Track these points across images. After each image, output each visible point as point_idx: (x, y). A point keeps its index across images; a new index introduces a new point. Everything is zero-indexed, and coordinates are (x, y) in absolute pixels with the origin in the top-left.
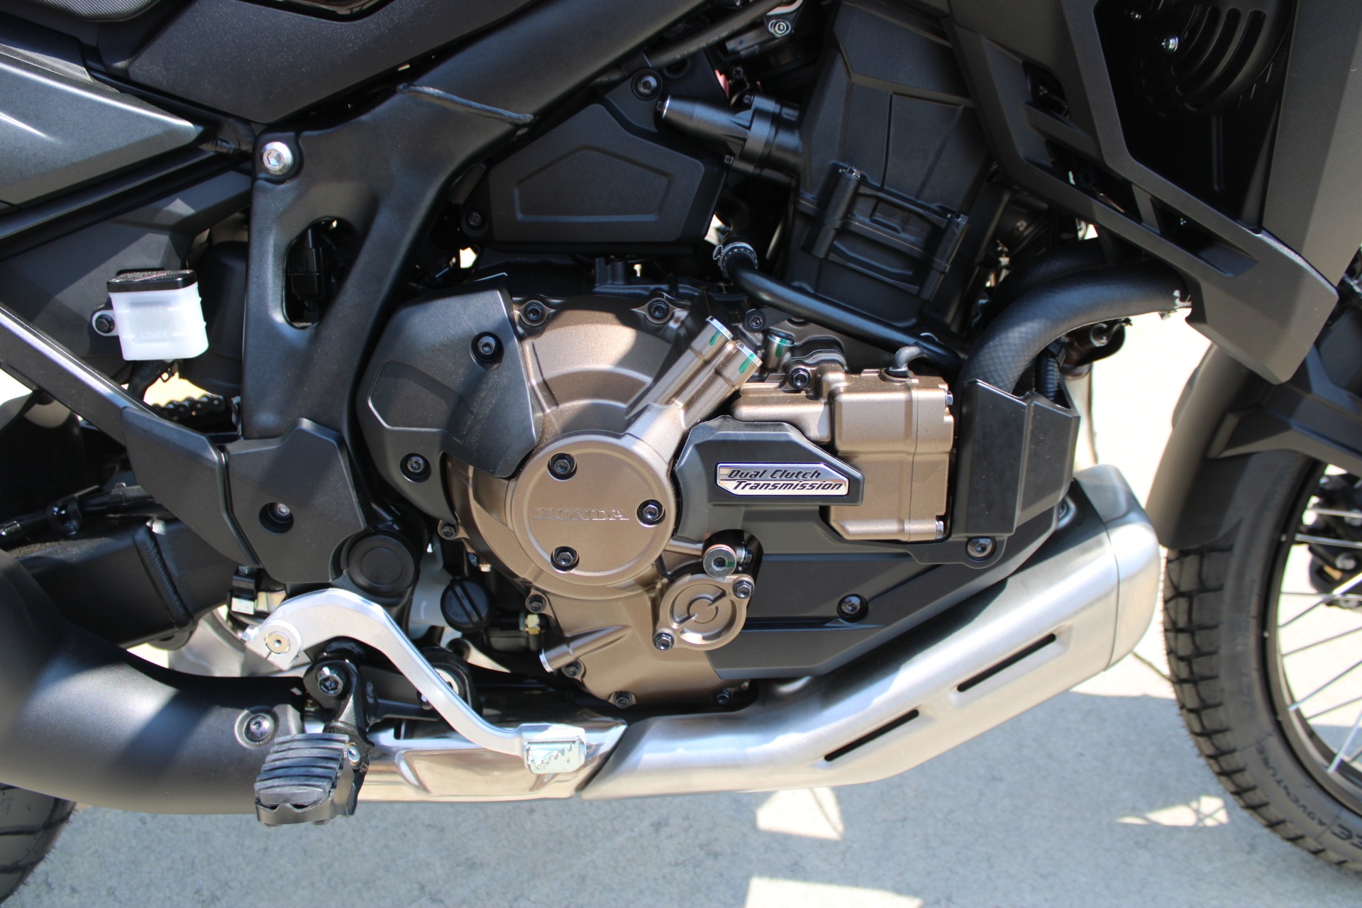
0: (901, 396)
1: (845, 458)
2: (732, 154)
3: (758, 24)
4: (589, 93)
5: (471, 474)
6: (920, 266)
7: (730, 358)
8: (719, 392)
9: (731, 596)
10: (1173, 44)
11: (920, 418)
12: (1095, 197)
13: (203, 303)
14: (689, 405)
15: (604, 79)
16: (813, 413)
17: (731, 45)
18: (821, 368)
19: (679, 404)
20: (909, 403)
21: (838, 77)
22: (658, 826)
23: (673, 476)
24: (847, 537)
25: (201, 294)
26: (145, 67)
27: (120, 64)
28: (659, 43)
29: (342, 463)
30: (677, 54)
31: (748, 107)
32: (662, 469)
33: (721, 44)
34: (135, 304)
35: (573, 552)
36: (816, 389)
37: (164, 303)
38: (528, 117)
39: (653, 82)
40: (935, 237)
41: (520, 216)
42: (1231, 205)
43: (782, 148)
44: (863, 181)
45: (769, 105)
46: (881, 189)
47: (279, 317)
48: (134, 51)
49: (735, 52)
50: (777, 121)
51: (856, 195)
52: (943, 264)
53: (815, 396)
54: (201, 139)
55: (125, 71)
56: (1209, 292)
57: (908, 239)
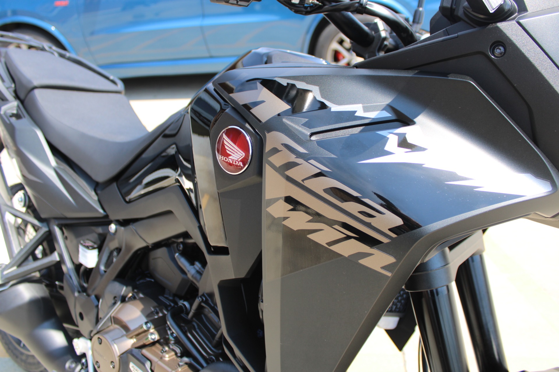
38: (150, 244)
39: (182, 246)
47: (102, 268)
48: (102, 189)
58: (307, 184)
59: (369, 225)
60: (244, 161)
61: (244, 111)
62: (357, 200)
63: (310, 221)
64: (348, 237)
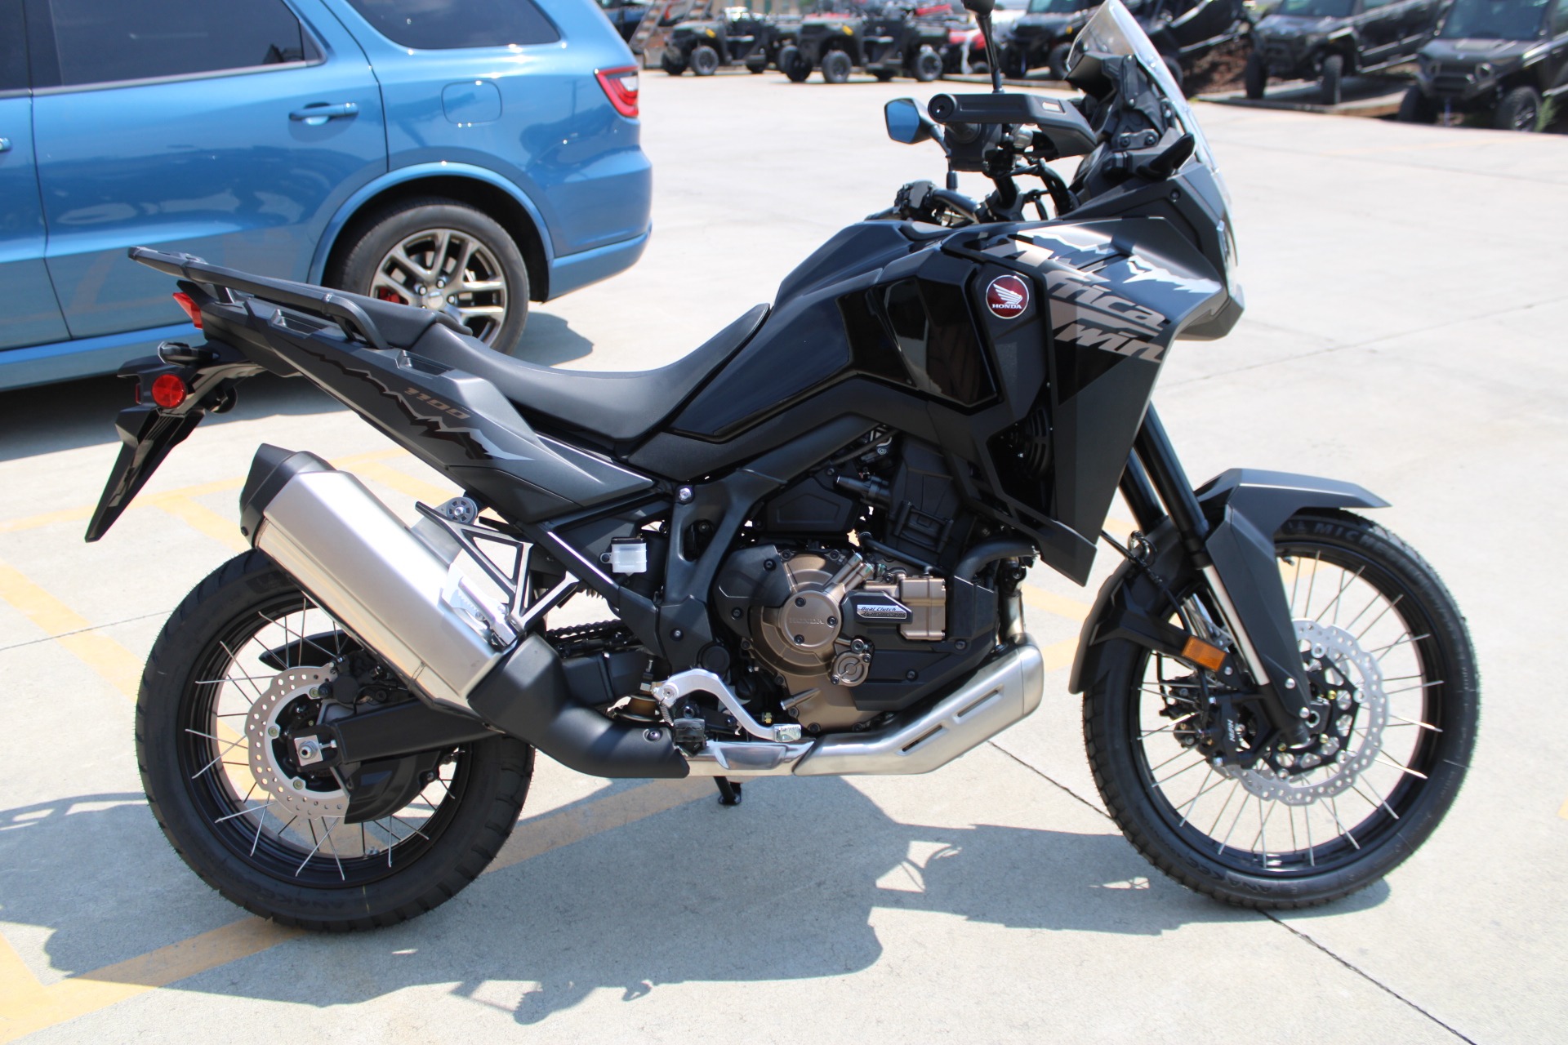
0: (925, 581)
1: (905, 604)
2: (863, 498)
3: (874, 450)
4: (807, 474)
5: (762, 611)
6: (936, 540)
7: (862, 568)
8: (858, 580)
9: (862, 662)
10: (1021, 455)
11: (932, 588)
12: (997, 510)
13: (647, 552)
14: (846, 586)
15: (814, 469)
16: (893, 588)
17: (863, 458)
18: (896, 574)
19: (843, 585)
20: (929, 583)
21: (903, 468)
22: (819, 885)
23: (841, 607)
24: (907, 638)
25: (647, 549)
26: (634, 458)
27: (624, 457)
28: (834, 457)
29: (705, 614)
30: (842, 460)
31: (870, 480)
32: (837, 604)
33: (859, 457)
34: (622, 549)
35: (803, 637)
36: (895, 581)
37: (635, 549)
38: (785, 481)
39: (833, 470)
40: (942, 528)
41: (779, 521)
42: (1046, 511)
43: (882, 495)
44: (912, 507)
45: (877, 479)
46: (921, 510)
47: (681, 557)
48: (631, 452)
49: (864, 461)
50: (880, 485)
51: (910, 513)
52: (945, 538)
53: (894, 583)
54: (653, 487)
55: (627, 460)
56: (1041, 543)
57: (932, 531)
58: (1095, 305)
59: (1143, 326)
60: (1022, 303)
61: (1009, 263)
62: (1133, 308)
63: (1101, 334)
64: (1131, 339)
